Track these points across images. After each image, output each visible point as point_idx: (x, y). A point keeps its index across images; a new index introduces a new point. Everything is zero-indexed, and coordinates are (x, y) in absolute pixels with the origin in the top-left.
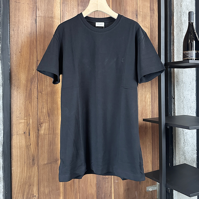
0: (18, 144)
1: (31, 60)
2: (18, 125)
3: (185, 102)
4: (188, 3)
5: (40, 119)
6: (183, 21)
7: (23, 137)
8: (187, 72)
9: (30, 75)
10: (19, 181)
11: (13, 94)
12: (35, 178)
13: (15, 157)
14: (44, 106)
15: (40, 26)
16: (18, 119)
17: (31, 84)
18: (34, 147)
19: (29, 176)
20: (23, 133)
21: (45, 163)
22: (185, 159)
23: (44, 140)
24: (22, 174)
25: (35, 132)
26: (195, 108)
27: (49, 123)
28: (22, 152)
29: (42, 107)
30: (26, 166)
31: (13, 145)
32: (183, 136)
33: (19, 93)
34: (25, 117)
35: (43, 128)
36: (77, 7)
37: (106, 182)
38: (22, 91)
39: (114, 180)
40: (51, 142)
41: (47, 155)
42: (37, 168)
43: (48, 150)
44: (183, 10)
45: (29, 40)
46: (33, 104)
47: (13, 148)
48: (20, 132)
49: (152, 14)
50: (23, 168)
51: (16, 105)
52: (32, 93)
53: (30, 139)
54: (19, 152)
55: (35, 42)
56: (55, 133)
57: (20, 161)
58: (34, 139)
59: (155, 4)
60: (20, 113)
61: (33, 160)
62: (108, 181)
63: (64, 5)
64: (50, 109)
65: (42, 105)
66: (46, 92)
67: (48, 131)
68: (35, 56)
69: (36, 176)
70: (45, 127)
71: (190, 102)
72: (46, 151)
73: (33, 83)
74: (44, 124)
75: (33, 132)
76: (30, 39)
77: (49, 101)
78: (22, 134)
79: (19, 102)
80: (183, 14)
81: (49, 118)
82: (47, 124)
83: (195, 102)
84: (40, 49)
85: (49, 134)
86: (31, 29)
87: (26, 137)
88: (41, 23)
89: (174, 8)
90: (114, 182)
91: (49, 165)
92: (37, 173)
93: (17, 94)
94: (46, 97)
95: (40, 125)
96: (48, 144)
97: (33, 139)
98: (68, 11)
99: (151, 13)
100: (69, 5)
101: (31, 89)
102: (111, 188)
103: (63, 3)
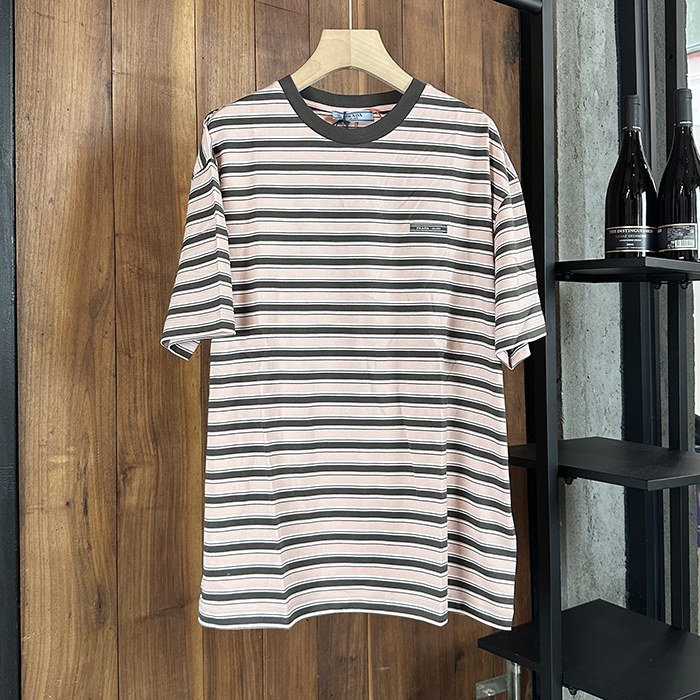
0: (46, 547)
1: (93, 234)
2: (45, 473)
3: (589, 394)
4: (597, 68)
5: (123, 452)
6: (583, 126)
7: (64, 517)
8: (594, 296)
9: (88, 287)
10: (47, 687)
11: (27, 358)
12: (107, 672)
13: (35, 596)
14: (138, 404)
15: (126, 106)
16: (45, 450)
17: (93, 319)
18: (103, 557)
19: (84, 666)
20: (63, 503)
21: (143, 614)
22: (593, 585)
23: (138, 532)
24: (60, 661)
25: (107, 502)
26: (620, 414)
27: (154, 468)
28: (60, 576)
29: (133, 409)
30: (73, 628)
31: (27, 549)
32: (585, 507)
33: (48, 356)
34: (69, 445)
35: (136, 484)
36: (252, 51)
37: (350, 673)
38: (58, 345)
39: (374, 666)
40: (162, 537)
41: (148, 583)
42: (112, 634)
43: (153, 566)
44: (583, 90)
45: (85, 156)
46: (98, 396)
47: (28, 561)
48: (53, 502)
49: (490, 94)
50: (62, 637)
51: (37, 399)
52: (96, 354)
53: (88, 527)
54: (47, 575)
55: (104, 164)
56: (178, 503)
57: (51, 610)
58: (104, 528)
59: (496, 63)
60: (51, 430)
61: (100, 605)
62: (355, 668)
63: (208, 40)
64: (160, 415)
65: (132, 400)
66: (146, 353)
67: (152, 495)
68: (106, 219)
69: (109, 662)
70: (140, 482)
71: (605, 392)
72: (146, 571)
73: (99, 317)
74: (139, 472)
75: (99, 500)
76: (88, 153)
77: (155, 387)
78: (61, 508)
79: (50, 387)
80: (582, 100)
81: (156, 448)
82: (148, 471)
83: (619, 396)
84: (123, 192)
85: (155, 507)
86: (93, 116)
87: (74, 518)
88: (127, 97)
89: (559, 81)
90: (375, 672)
91: (157, 621)
92: (115, 652)
93: (39, 359)
94: (145, 369)
95: (124, 473)
96: (153, 546)
97: (98, 528)
98: (220, 61)
99: (485, 90)
100: (225, 41)
101: (90, 340)
102: (364, 692)
103: (203, 33)
